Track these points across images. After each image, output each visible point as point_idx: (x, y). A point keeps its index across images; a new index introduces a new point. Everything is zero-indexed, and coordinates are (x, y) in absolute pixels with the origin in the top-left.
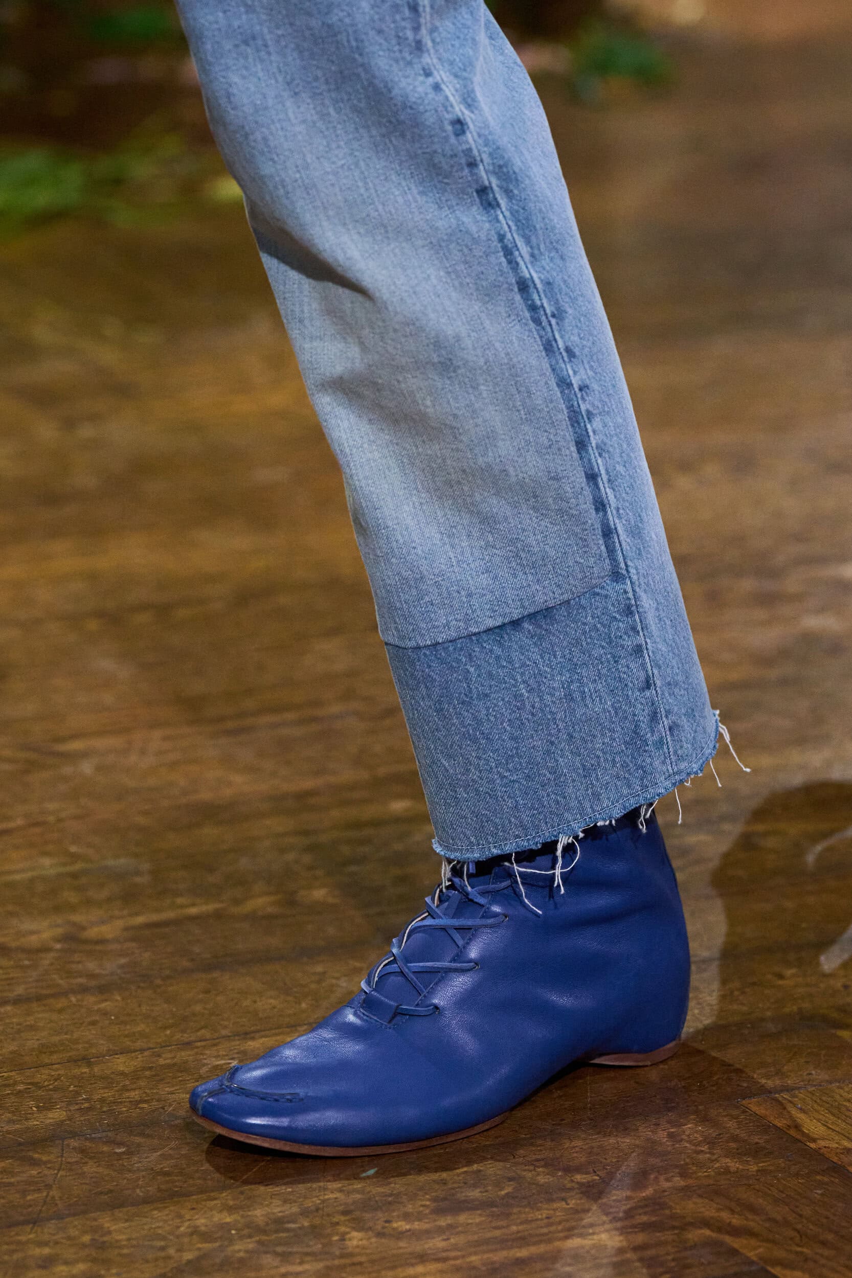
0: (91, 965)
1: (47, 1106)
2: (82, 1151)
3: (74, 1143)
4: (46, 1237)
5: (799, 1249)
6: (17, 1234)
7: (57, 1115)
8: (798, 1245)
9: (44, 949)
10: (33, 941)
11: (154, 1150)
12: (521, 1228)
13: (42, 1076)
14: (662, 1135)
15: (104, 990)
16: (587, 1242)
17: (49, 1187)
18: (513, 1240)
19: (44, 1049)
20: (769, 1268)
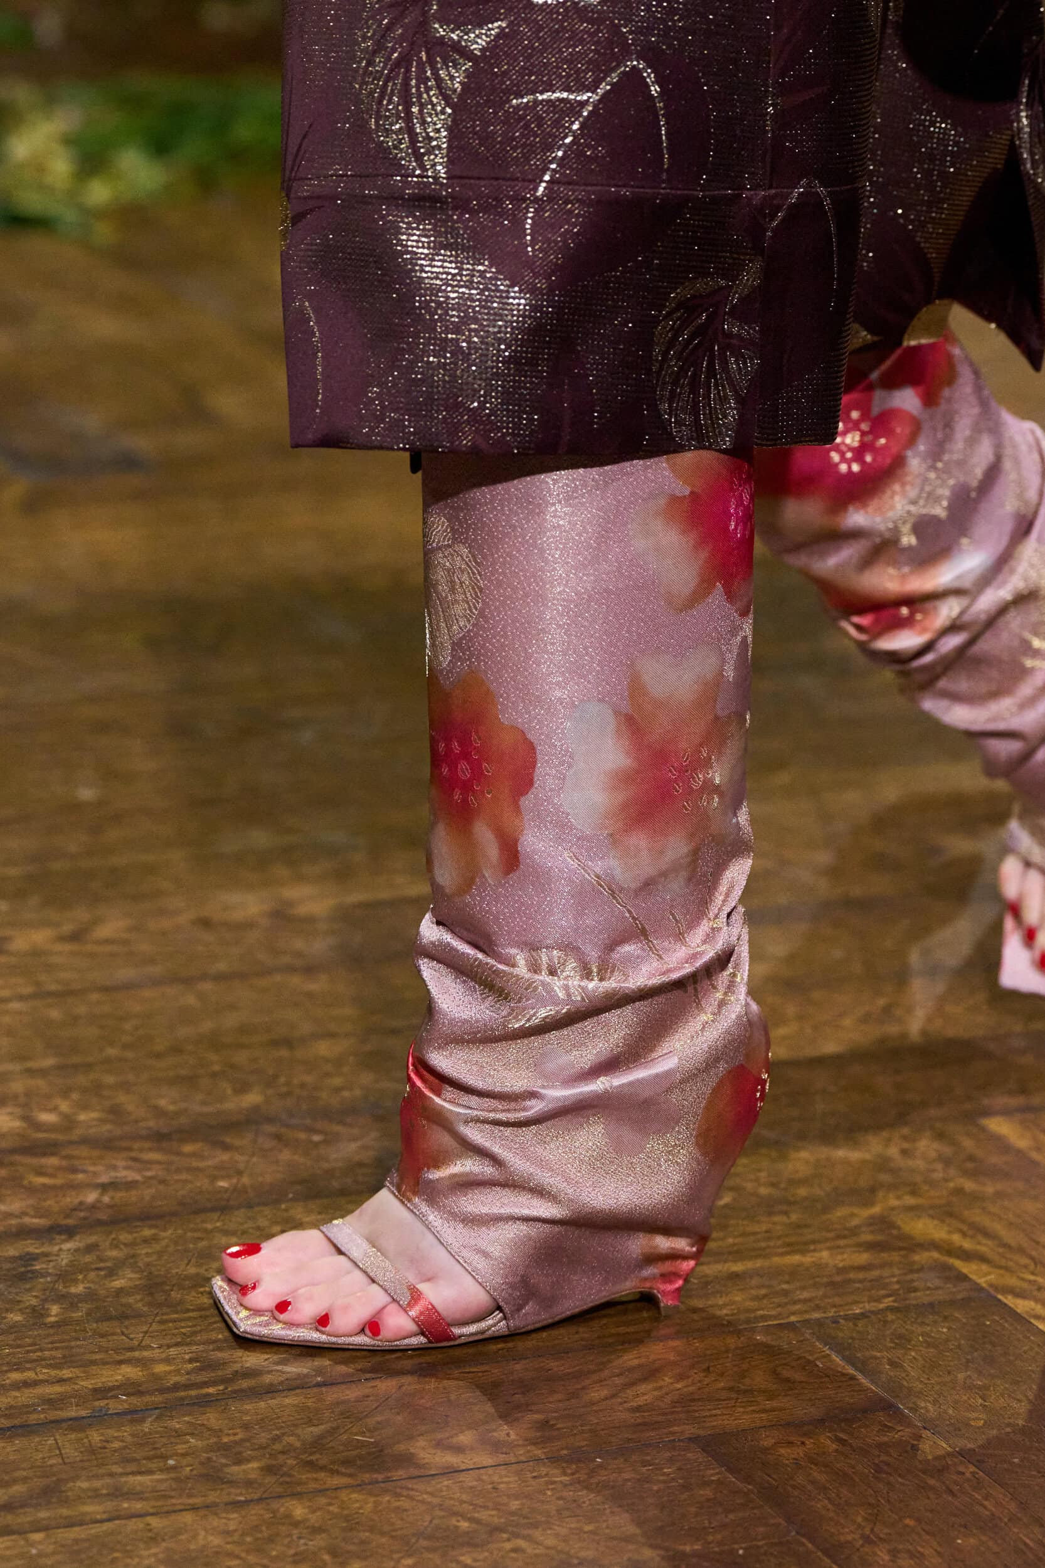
0: (299, 944)
1: (242, 1088)
2: (278, 1137)
3: (269, 1128)
4: (232, 1226)
5: (1032, 1278)
6: (203, 1222)
7: (253, 1098)
8: (1033, 1273)
9: (248, 925)
10: (238, 915)
11: (355, 1139)
12: (736, 1241)
13: (241, 1057)
14: (893, 1151)
15: (310, 970)
16: (808, 1259)
17: (240, 1173)
18: (730, 1253)
19: (244, 1029)
20: (1000, 1297)
